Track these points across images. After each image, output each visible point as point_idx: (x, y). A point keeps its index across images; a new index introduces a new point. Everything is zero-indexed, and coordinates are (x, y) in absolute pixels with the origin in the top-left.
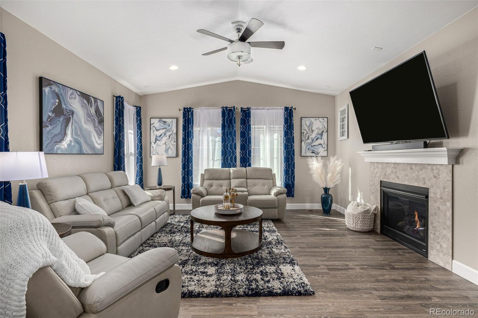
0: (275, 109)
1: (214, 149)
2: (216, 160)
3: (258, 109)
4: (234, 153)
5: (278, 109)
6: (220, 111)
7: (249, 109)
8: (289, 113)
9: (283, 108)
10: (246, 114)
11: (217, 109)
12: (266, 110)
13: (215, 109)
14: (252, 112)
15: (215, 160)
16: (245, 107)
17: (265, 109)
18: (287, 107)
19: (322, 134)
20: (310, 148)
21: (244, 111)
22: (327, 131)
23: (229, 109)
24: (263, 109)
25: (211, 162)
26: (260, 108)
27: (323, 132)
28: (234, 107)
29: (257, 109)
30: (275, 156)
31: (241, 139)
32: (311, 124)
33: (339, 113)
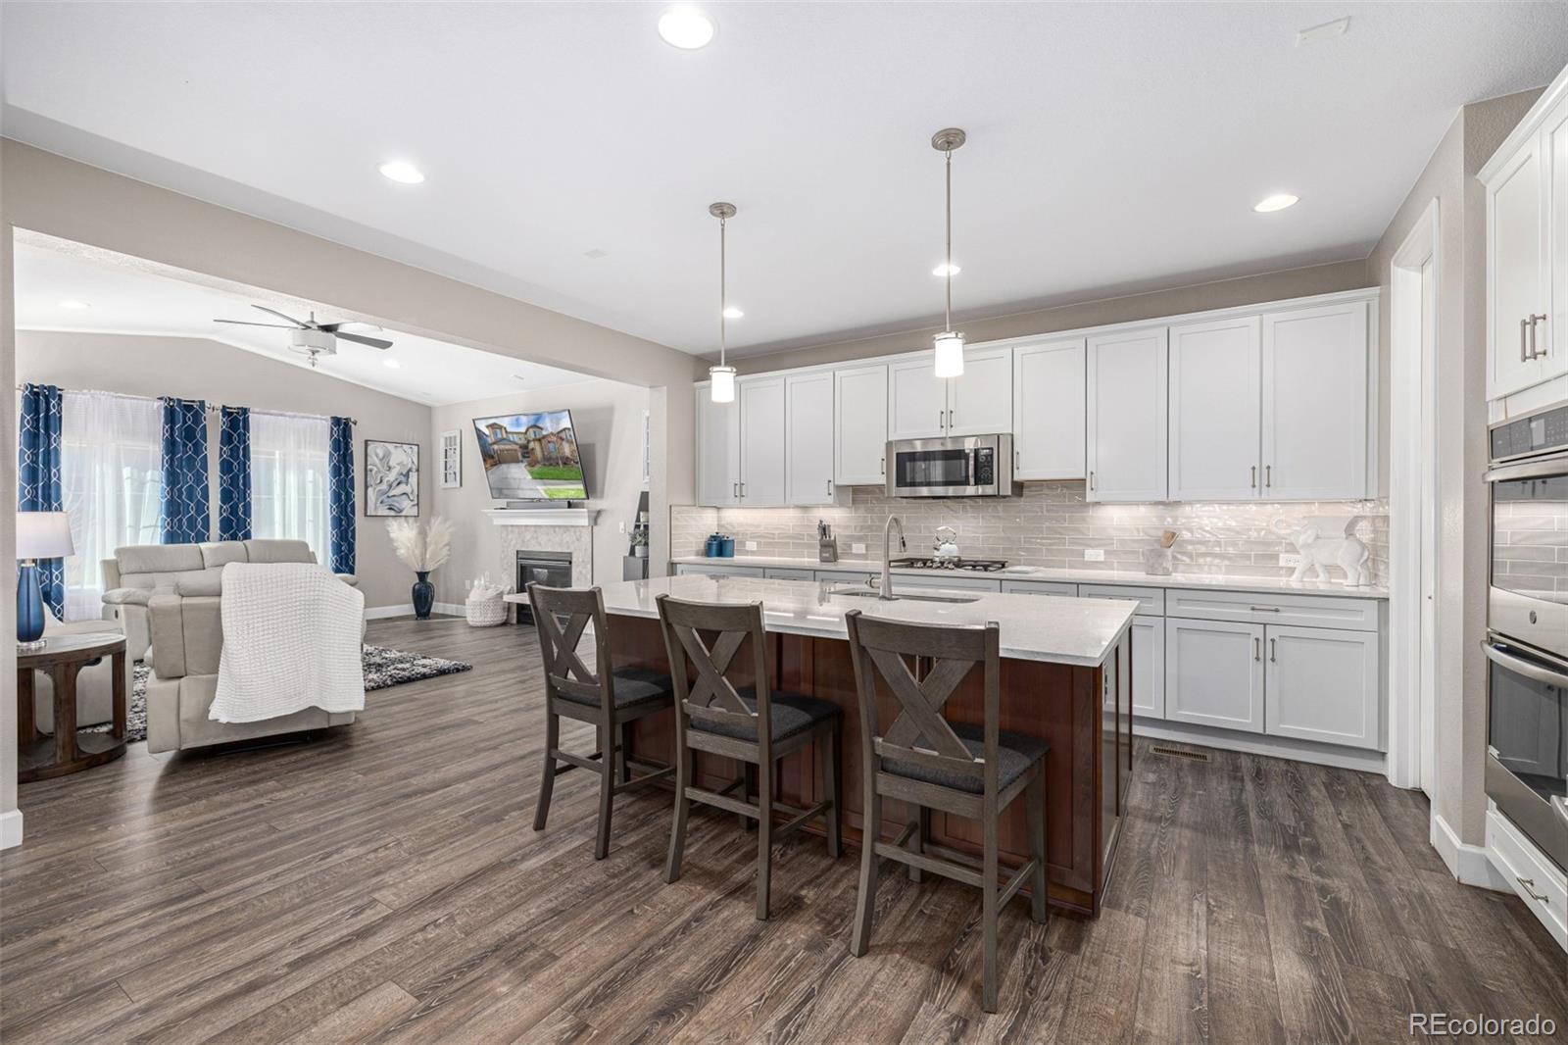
0: (308, 418)
1: (138, 501)
2: (144, 527)
3: (267, 414)
4: (201, 508)
5: (317, 419)
6: (159, 407)
7: (245, 411)
8: (342, 430)
9: (329, 417)
10: (236, 423)
11: (148, 400)
12: (287, 418)
13: (142, 399)
14: (252, 418)
15: (141, 526)
16: (234, 403)
17: (285, 416)
18: (339, 416)
19: (407, 475)
20: (386, 500)
21: (230, 414)
22: (418, 470)
23: (185, 405)
24: (282, 415)
25: (128, 533)
26: (272, 411)
27: (410, 470)
28: (202, 403)
29: (264, 414)
30: (309, 515)
31: (222, 478)
32: (387, 455)
33: (442, 441)
